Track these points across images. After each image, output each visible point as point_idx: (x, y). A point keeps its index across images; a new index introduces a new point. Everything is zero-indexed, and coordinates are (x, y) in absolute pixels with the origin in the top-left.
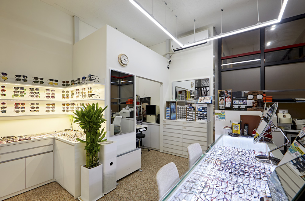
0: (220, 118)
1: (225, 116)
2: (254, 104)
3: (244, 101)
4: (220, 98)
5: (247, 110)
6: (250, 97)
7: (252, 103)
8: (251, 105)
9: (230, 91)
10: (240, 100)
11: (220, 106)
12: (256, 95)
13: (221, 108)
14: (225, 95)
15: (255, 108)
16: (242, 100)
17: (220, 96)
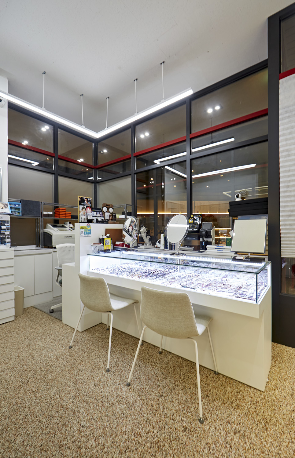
0: (85, 233)
1: (90, 230)
2: (110, 217)
3: (101, 213)
4: (81, 207)
6: (105, 209)
7: (108, 216)
8: (108, 218)
9: (90, 199)
10: (97, 212)
11: (82, 218)
12: (109, 208)
13: (83, 221)
14: (85, 203)
16: (98, 212)
17: (80, 204)
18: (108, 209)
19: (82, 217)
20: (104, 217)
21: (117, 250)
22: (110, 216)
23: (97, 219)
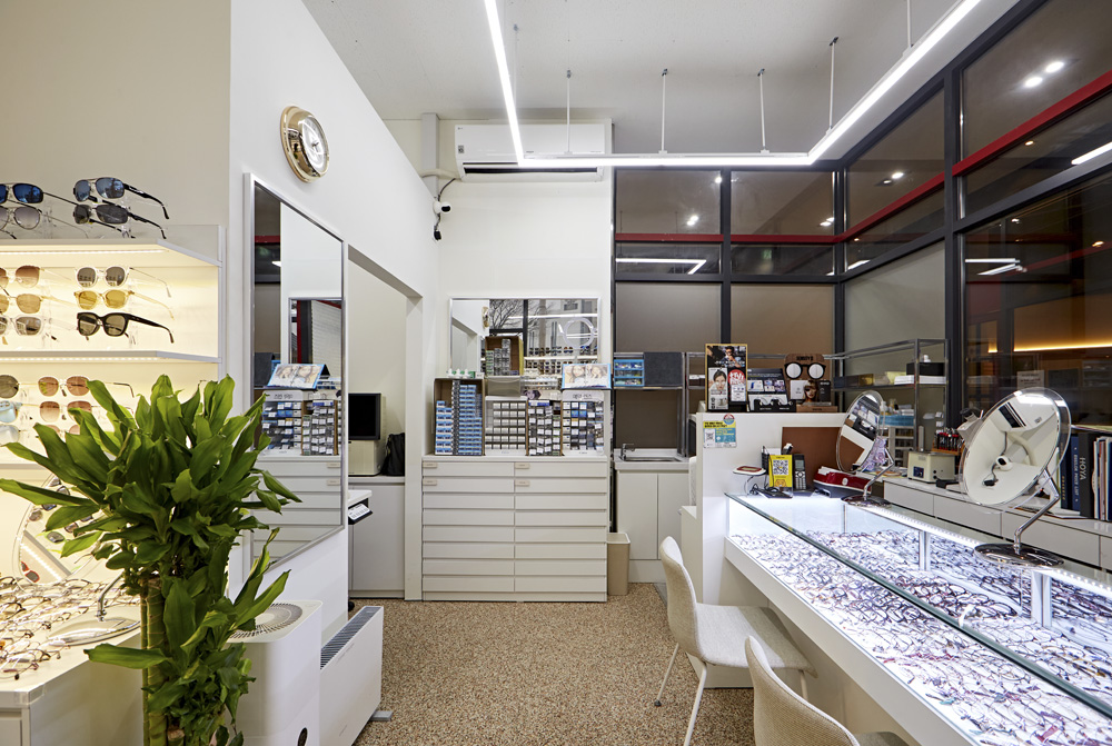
0: (719, 438)
1: (734, 430)
2: (808, 393)
3: (778, 382)
4: (713, 371)
5: (795, 411)
6: (793, 370)
7: (802, 390)
8: (801, 396)
9: (742, 349)
10: (767, 379)
12: (809, 367)
13: (717, 406)
14: (726, 360)
15: (809, 404)
16: (771, 378)
17: (711, 364)
18: (805, 368)
19: (717, 396)
20: (787, 392)
21: (823, 493)
22: (806, 389)
23: (757, 402)
